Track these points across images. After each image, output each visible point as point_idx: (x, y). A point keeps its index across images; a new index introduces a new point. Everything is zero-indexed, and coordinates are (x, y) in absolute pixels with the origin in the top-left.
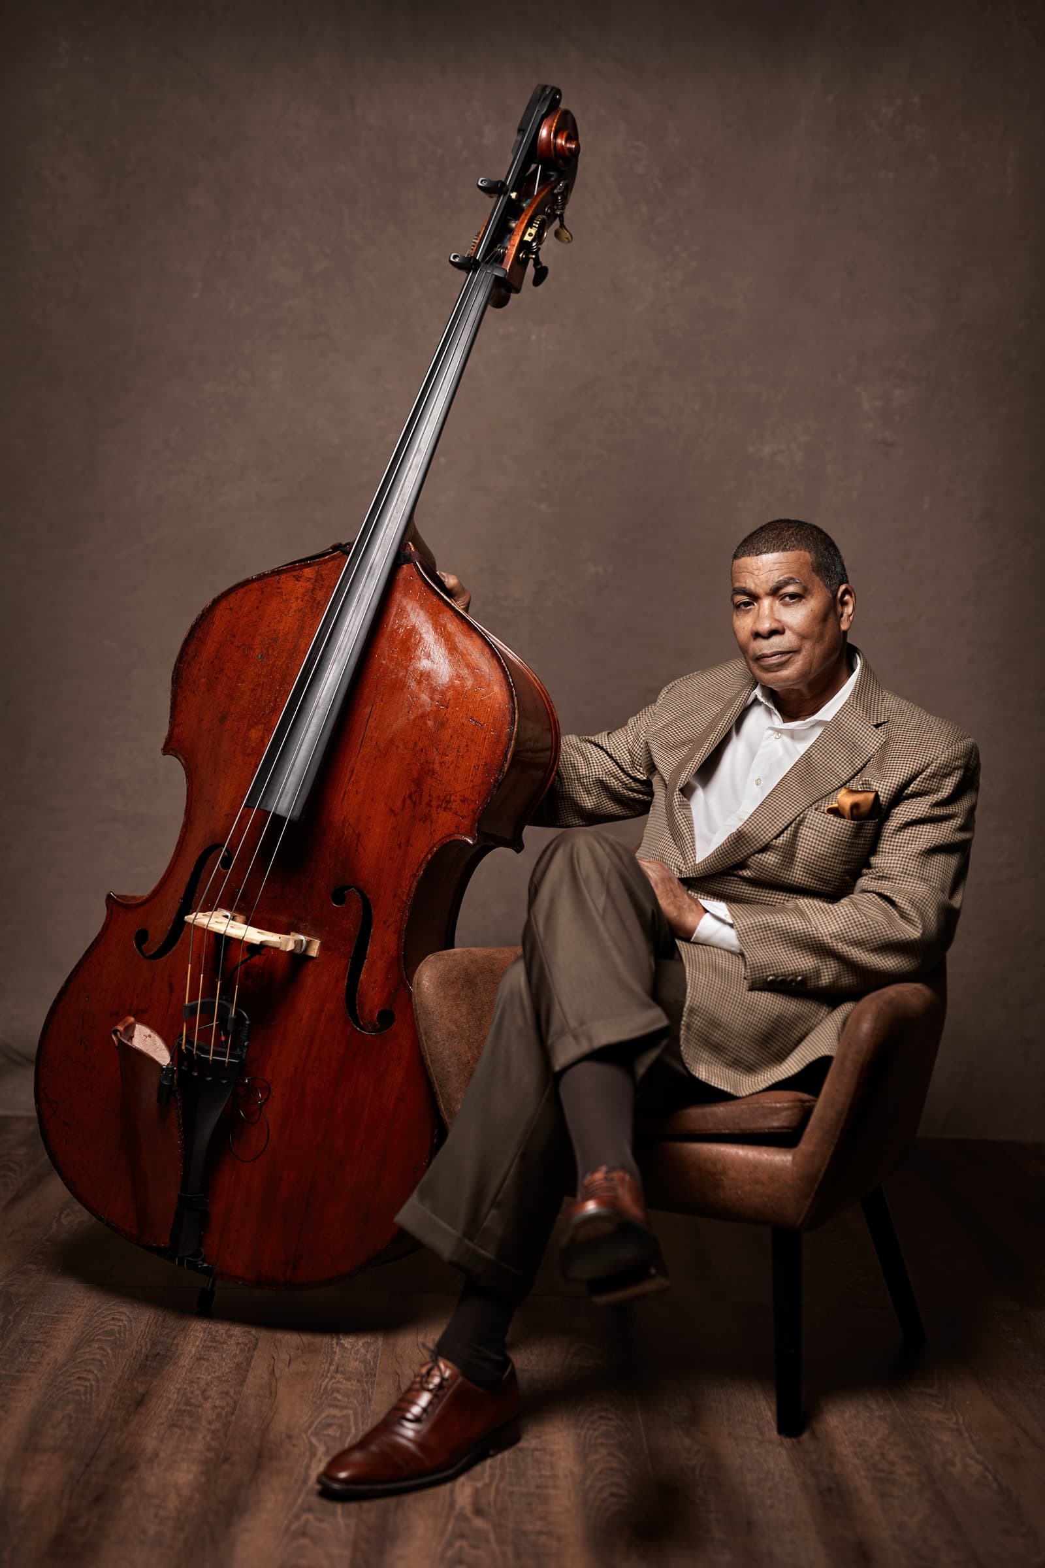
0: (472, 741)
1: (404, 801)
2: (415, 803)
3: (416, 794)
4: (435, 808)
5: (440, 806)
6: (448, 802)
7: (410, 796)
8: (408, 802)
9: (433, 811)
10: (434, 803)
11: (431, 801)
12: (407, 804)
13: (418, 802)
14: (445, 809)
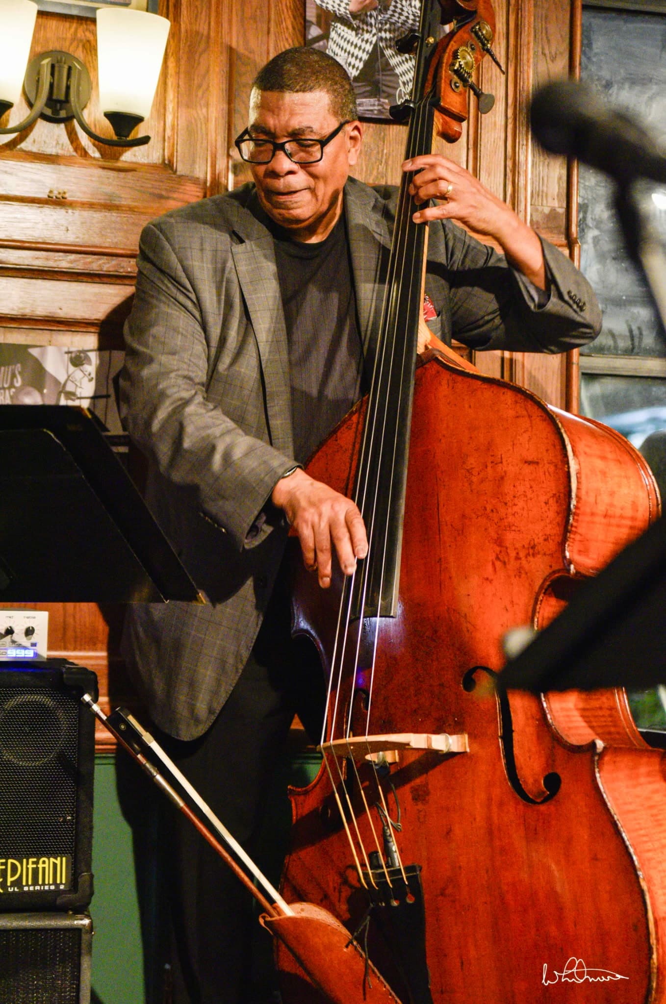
0: (534, 480)
1: (493, 564)
2: (504, 563)
3: (503, 553)
4: (523, 558)
5: (528, 554)
6: (533, 547)
7: (498, 558)
8: (498, 564)
9: (524, 562)
10: (522, 555)
11: (518, 553)
12: (497, 567)
13: (506, 561)
14: (534, 555)
